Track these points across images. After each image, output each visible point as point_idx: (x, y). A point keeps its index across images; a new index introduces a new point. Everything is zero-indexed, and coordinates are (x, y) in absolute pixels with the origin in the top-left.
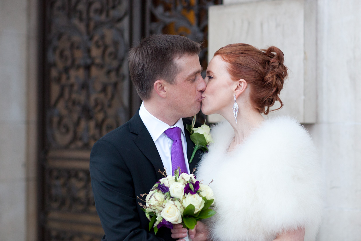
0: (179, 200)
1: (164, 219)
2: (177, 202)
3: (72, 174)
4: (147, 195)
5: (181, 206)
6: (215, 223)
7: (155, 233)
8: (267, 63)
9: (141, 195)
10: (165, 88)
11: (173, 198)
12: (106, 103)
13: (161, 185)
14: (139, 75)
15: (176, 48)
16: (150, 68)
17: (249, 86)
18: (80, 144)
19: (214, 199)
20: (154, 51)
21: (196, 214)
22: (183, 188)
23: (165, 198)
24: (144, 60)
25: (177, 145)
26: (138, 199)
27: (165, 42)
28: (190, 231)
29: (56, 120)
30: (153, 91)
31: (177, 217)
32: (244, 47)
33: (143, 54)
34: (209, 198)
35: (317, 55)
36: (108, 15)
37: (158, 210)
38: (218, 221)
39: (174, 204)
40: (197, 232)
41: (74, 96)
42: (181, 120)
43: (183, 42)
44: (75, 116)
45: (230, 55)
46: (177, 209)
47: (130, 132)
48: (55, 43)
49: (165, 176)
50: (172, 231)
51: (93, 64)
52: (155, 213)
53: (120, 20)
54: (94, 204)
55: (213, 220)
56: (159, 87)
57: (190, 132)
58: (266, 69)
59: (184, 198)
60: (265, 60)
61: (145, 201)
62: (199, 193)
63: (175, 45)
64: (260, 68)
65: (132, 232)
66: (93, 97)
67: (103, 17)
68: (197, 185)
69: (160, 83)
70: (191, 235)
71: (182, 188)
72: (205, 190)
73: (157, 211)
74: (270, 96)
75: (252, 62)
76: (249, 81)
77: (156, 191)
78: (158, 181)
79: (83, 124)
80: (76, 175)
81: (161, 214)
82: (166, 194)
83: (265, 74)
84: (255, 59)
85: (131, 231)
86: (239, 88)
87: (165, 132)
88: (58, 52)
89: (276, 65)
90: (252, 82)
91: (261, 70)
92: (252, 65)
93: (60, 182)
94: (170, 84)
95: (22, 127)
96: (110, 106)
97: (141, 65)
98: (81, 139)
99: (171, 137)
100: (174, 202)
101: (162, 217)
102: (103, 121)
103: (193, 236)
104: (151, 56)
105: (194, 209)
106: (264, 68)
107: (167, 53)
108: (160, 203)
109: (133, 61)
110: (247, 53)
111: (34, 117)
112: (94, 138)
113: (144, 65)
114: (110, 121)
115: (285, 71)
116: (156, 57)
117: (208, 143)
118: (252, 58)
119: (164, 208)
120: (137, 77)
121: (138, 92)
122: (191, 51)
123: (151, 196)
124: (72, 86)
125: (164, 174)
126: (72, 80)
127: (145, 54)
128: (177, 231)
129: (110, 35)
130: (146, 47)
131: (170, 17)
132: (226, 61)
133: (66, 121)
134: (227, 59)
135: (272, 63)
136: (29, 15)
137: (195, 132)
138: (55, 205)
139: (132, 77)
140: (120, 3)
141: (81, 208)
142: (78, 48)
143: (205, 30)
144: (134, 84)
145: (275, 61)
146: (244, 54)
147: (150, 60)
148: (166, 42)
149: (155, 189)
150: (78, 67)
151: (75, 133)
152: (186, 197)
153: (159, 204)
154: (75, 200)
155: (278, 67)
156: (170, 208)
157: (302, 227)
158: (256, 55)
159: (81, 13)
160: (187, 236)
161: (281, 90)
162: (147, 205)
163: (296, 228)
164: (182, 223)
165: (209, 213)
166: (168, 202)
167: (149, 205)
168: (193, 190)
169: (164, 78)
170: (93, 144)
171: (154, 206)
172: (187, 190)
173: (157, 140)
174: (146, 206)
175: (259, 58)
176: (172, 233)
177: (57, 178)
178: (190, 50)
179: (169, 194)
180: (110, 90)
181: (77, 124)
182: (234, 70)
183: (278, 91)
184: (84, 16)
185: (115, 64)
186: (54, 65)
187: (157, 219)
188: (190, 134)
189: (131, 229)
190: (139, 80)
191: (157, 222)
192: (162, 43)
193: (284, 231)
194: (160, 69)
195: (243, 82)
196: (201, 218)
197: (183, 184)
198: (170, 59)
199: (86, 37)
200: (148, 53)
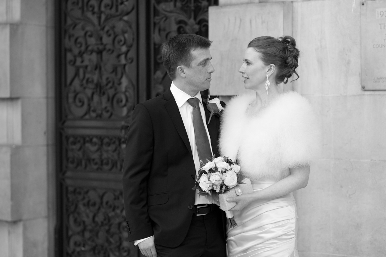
3: (86, 140)
12: (116, 81)
14: (167, 61)
15: (192, 43)
16: (174, 56)
17: (277, 68)
18: (93, 115)
20: (177, 45)
24: (170, 50)
25: (196, 109)
29: (71, 95)
30: (177, 73)
32: (269, 40)
36: (117, 10)
41: (88, 76)
43: (198, 39)
44: (89, 92)
48: (71, 31)
51: (104, 49)
53: (128, 13)
56: (180, 71)
60: (285, 48)
66: (104, 78)
67: (113, 11)
69: (181, 68)
75: (277, 51)
76: (277, 65)
79: (96, 98)
80: (91, 141)
83: (287, 58)
86: (270, 70)
87: (188, 101)
88: (73, 40)
93: (78, 146)
94: (187, 68)
95: (43, 101)
96: (119, 84)
97: (168, 54)
98: (94, 111)
99: (192, 105)
102: (114, 96)
104: (175, 48)
107: (186, 46)
111: (52, 94)
112: (106, 110)
113: (170, 54)
114: (120, 96)
116: (178, 48)
118: (276, 48)
124: (86, 67)
126: (86, 63)
130: (173, 42)
133: (80, 96)
136: (47, 9)
137: (210, 103)
138: (72, 166)
141: (95, 167)
142: (91, 36)
145: (291, 47)
147: (174, 50)
150: (92, 52)
154: (89, 160)
158: (278, 45)
159: (93, 7)
173: (181, 107)
175: (281, 47)
177: (74, 143)
180: (119, 70)
182: (266, 58)
184: (96, 9)
186: (70, 50)
188: (207, 105)
195: (273, 66)
198: (188, 50)
199: (99, 28)
200: (173, 46)
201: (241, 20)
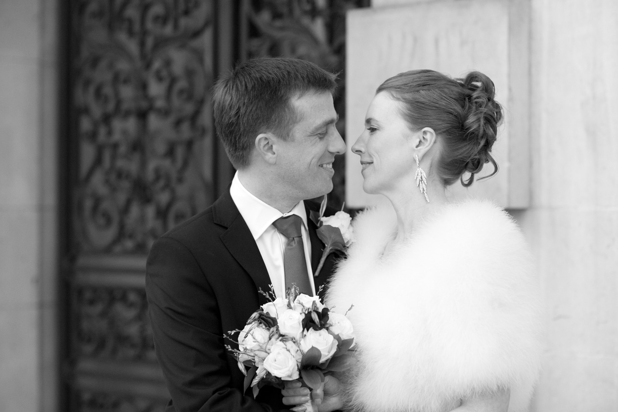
0: (294, 340)
1: (269, 372)
2: (290, 344)
3: (116, 295)
4: (240, 332)
5: (298, 350)
6: (357, 376)
7: (255, 396)
8: (467, 99)
9: (229, 332)
10: (274, 147)
11: (283, 337)
12: (174, 175)
13: (263, 315)
14: (231, 124)
15: (295, 80)
16: (250, 113)
17: (440, 139)
18: (129, 244)
19: (353, 339)
20: (257, 86)
21: (323, 364)
22: (302, 320)
23: (270, 336)
24: (240, 99)
25: (294, 245)
26: (226, 338)
27: (276, 70)
28: (314, 392)
29: (88, 204)
30: (255, 153)
31: (291, 369)
32: (426, 74)
33: (237, 90)
34: (344, 337)
35: (530, 92)
36: (176, 26)
37: (259, 357)
38: (361, 373)
39: (285, 346)
40: (326, 394)
41: (120, 163)
42: (302, 204)
43: (307, 71)
44: (122, 198)
45: (404, 89)
46: (291, 356)
47: (215, 224)
48: (87, 72)
49: (270, 299)
50: (284, 392)
51: (151, 108)
52: (255, 362)
53: (197, 34)
54: (153, 347)
55: (353, 372)
56: (264, 146)
57: (317, 224)
58: (467, 108)
59: (303, 338)
60: (464, 94)
61: (238, 341)
62: (327, 329)
63: (292, 75)
64: (456, 108)
65: (216, 394)
66: (152, 165)
67: (168, 30)
68: (324, 315)
69: (266, 139)
70: (316, 398)
71: (299, 319)
72: (338, 323)
73: (257, 359)
74: (476, 155)
75: (442, 98)
76: (440, 130)
77: (255, 324)
78: (259, 308)
79: (135, 210)
80: (124, 298)
81: (263, 365)
82: (272, 329)
83: (466, 117)
84: (446, 94)
85: (214, 393)
86: (423, 143)
87: (274, 224)
88: (92, 90)
89: (483, 102)
90: (444, 132)
91: (458, 110)
92: (443, 103)
93: (98, 308)
94: (283, 141)
95: (32, 216)
96: (180, 180)
97: (234, 108)
98: (131, 236)
99: (283, 233)
100: (285, 344)
101: (265, 369)
102: (169, 205)
103: (319, 401)
104: (251, 92)
105: (320, 356)
106: (463, 107)
107: (279, 88)
108: (261, 345)
109: (222, 102)
110: (432, 84)
111: (51, 199)
112: (153, 234)
113: (239, 108)
114: (181, 206)
115: (497, 110)
116: (261, 94)
117: (348, 242)
118: (441, 91)
119: (269, 354)
120: (227, 129)
121: (228, 155)
122: (319, 86)
123: (247, 333)
124: (115, 146)
125: (268, 297)
126: (117, 136)
127: (242, 89)
128: (291, 392)
129: (179, 59)
130: (244, 78)
131: (282, 29)
132: (398, 99)
133: (105, 205)
134: (399, 96)
135: (475, 99)
136: (42, 27)
137: (324, 224)
138: (88, 348)
139: (218, 129)
140: (197, 5)
141: (132, 353)
142: (126, 81)
143: (340, 50)
144: (222, 140)
145: (480, 95)
146: (428, 86)
147: (250, 99)
148: (278, 70)
149: (254, 321)
150: (127, 114)
151: (122, 227)
152: (305, 335)
153: (261, 347)
154: (122, 339)
155: (487, 105)
156: (279, 353)
157: (505, 387)
158: (447, 86)
159: (130, 21)
160: (310, 401)
161: (494, 142)
162: (241, 348)
163: (495, 388)
164: (300, 379)
165: (346, 363)
166: (276, 343)
167: (243, 348)
168: (317, 323)
169: (273, 130)
170: (151, 243)
171: (252, 350)
172: (308, 323)
173: (261, 237)
174: (240, 351)
175: (452, 91)
176: (283, 396)
177: (92, 302)
178: (318, 83)
179: (277, 329)
180: (180, 152)
181: (125, 210)
182: (413, 114)
183: (488, 145)
184: (137, 27)
185: (189, 108)
186: (86, 111)
187: (257, 372)
188: (317, 228)
189: (215, 388)
190: (231, 133)
191: (256, 378)
192: (270, 72)
193: (475, 394)
194: (267, 114)
195: (430, 132)
196: (333, 370)
197: (301, 314)
198: (284, 98)
199: (139, 64)
200: (246, 87)
201: (415, 40)
